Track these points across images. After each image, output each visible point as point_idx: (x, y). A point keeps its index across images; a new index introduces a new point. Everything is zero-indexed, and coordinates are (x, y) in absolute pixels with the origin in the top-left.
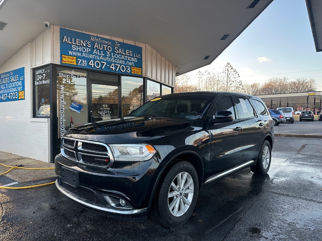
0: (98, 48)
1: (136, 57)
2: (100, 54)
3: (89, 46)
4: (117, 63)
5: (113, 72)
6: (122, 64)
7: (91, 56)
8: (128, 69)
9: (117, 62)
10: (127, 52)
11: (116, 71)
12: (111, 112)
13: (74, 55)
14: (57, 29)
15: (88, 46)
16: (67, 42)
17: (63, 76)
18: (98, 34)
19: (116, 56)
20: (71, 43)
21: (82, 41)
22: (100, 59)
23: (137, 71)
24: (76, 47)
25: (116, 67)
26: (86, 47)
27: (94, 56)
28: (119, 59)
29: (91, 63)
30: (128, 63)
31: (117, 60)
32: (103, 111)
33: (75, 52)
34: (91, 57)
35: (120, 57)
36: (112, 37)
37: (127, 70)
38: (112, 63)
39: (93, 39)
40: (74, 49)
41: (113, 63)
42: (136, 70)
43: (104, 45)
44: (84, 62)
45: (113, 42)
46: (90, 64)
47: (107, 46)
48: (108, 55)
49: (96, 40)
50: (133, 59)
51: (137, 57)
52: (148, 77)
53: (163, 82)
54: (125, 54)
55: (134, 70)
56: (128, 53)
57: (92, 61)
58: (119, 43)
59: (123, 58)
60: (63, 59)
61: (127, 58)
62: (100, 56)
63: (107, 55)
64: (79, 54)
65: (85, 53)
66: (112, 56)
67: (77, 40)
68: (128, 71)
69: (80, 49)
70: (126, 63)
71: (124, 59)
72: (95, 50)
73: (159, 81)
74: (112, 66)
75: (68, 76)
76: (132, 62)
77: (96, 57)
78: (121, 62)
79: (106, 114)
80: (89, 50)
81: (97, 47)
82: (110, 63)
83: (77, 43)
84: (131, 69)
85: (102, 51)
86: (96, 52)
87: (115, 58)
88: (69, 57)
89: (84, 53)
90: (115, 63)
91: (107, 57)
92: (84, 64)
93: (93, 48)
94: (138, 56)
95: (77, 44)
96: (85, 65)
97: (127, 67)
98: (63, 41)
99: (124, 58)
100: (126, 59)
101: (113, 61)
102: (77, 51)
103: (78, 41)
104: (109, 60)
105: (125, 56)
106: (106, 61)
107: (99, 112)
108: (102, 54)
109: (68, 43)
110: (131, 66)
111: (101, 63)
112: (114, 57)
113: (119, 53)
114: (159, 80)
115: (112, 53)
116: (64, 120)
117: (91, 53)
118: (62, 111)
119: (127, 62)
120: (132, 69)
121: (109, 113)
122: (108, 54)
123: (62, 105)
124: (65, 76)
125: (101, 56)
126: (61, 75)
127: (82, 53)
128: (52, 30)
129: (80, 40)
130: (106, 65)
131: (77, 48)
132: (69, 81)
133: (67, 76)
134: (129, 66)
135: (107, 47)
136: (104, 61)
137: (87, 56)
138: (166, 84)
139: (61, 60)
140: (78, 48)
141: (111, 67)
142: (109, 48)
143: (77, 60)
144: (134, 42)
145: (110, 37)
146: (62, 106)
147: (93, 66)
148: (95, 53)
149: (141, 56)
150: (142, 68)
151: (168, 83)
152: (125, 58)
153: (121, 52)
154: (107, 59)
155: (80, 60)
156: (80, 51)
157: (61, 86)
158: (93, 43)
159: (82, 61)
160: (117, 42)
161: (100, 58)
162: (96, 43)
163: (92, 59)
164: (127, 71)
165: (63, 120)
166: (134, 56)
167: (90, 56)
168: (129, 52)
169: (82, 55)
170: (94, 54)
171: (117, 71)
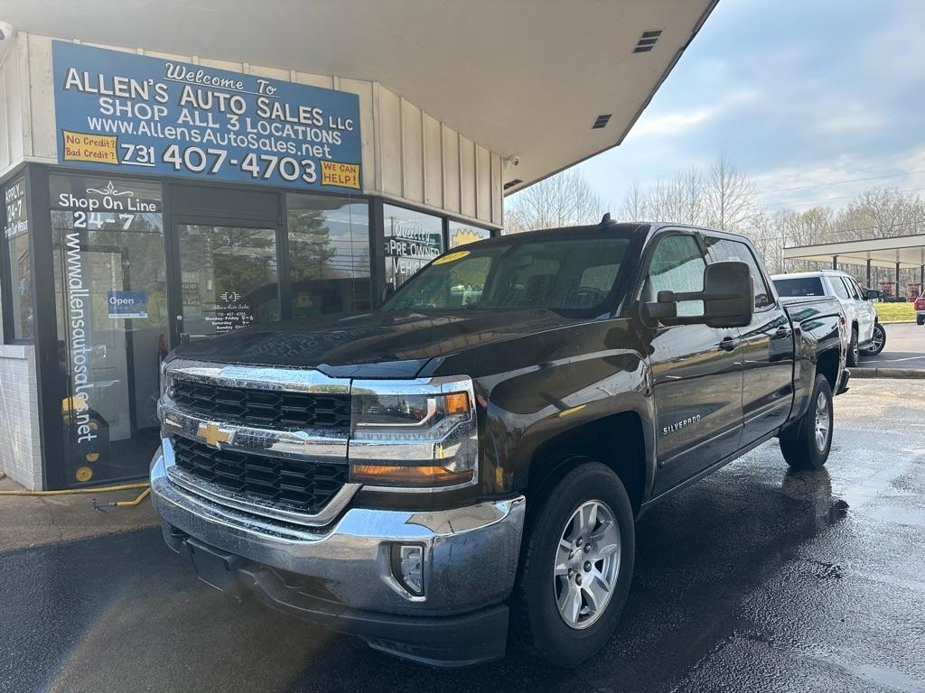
0: (196, 105)
1: (337, 129)
2: (205, 125)
3: (164, 97)
4: (267, 153)
5: (254, 181)
6: (287, 155)
7: (169, 132)
8: (308, 171)
9: (268, 148)
10: (304, 111)
11: (263, 178)
12: (251, 318)
13: (107, 129)
14: (43, 44)
15: (157, 97)
16: (81, 89)
17: (74, 202)
18: (195, 58)
19: (264, 128)
20: (96, 91)
21: (134, 83)
22: (205, 141)
23: (343, 175)
24: (114, 105)
25: (265, 165)
26: (152, 101)
27: (183, 133)
28: (275, 136)
29: (173, 155)
30: (307, 149)
31: (267, 141)
32: (222, 314)
33: (110, 121)
34: (172, 135)
35: (277, 129)
36: (246, 65)
37: (306, 173)
38: (248, 151)
39: (175, 75)
40: (108, 110)
41: (253, 151)
42: (338, 172)
43: (216, 94)
44: (144, 153)
45: (251, 82)
46: (167, 158)
47: (228, 96)
48: (234, 125)
49: (188, 77)
50: (325, 136)
51: (340, 127)
52: (383, 195)
53: (451, 209)
54: (296, 120)
55: (331, 172)
56: (308, 115)
57: (175, 148)
58: (272, 82)
59: (289, 135)
60: (68, 145)
61: (304, 133)
62: (202, 131)
63: (229, 126)
64: (127, 128)
65: (148, 122)
66: (249, 130)
67: (117, 79)
68: (310, 176)
69: (129, 109)
70: (299, 148)
71: (293, 136)
72: (185, 111)
73: (432, 208)
74: (251, 163)
75: (94, 204)
76: (321, 144)
77: (190, 136)
78: (281, 146)
79: (233, 325)
80: (161, 111)
81: (192, 99)
82: (242, 154)
83: (117, 90)
84: (319, 171)
85: (210, 115)
86: (189, 119)
87: (258, 134)
88: (91, 137)
89: (143, 123)
90: (259, 152)
91: (229, 131)
92: (146, 159)
93: (175, 106)
94: (343, 124)
95: (118, 93)
96: (149, 161)
97: (304, 163)
98: (65, 85)
99: (291, 132)
100: (301, 137)
101: (254, 145)
102: (118, 118)
103: (120, 82)
104: (236, 141)
105: (296, 127)
106: (228, 147)
107: (207, 319)
108: (211, 125)
109: (84, 92)
110: (320, 159)
111: (207, 153)
112: (255, 131)
113: (273, 117)
114: (433, 203)
115: (248, 120)
116: (84, 351)
117: (170, 121)
118: (77, 320)
119: (304, 146)
120: (324, 170)
121: (246, 320)
122: (232, 122)
123: (77, 300)
124: (83, 203)
125: (209, 131)
126: (68, 199)
127: (137, 122)
128: (25, 50)
129: (127, 80)
130: (227, 160)
131: (118, 108)
132: (96, 219)
133: (91, 201)
134: (313, 158)
135: (228, 101)
136: (219, 147)
137: (156, 132)
138: (467, 218)
139: (62, 150)
140: (120, 105)
141: (245, 166)
142: (237, 101)
143: (118, 147)
144: (330, 78)
145: (239, 65)
146: (75, 304)
147: (178, 167)
148: (185, 124)
149: (357, 125)
150: (360, 165)
151: (473, 215)
152: (296, 132)
153: (280, 113)
154: (229, 139)
155: (132, 148)
156: (130, 115)
157: (69, 236)
158: (176, 89)
159: (136, 151)
160: (264, 82)
161: (202, 139)
162: (188, 88)
163: (175, 142)
164: (305, 177)
165: (81, 348)
166: (331, 126)
167: (167, 132)
168: (311, 112)
169: (136, 128)
170: (180, 126)
171: (267, 179)
